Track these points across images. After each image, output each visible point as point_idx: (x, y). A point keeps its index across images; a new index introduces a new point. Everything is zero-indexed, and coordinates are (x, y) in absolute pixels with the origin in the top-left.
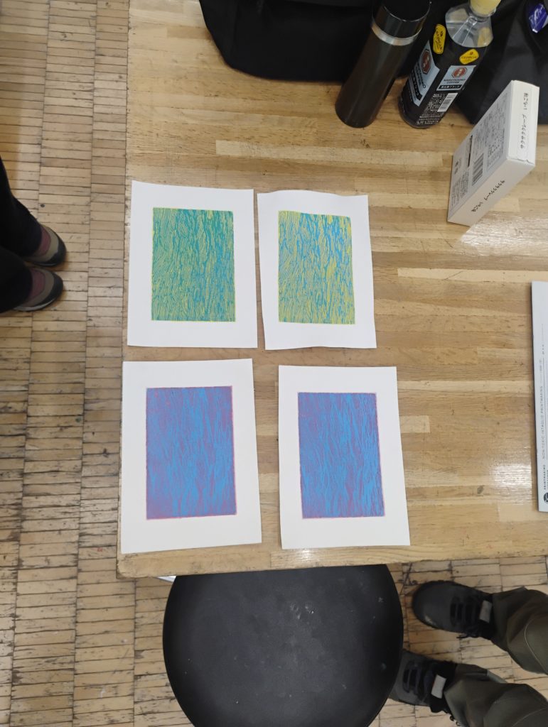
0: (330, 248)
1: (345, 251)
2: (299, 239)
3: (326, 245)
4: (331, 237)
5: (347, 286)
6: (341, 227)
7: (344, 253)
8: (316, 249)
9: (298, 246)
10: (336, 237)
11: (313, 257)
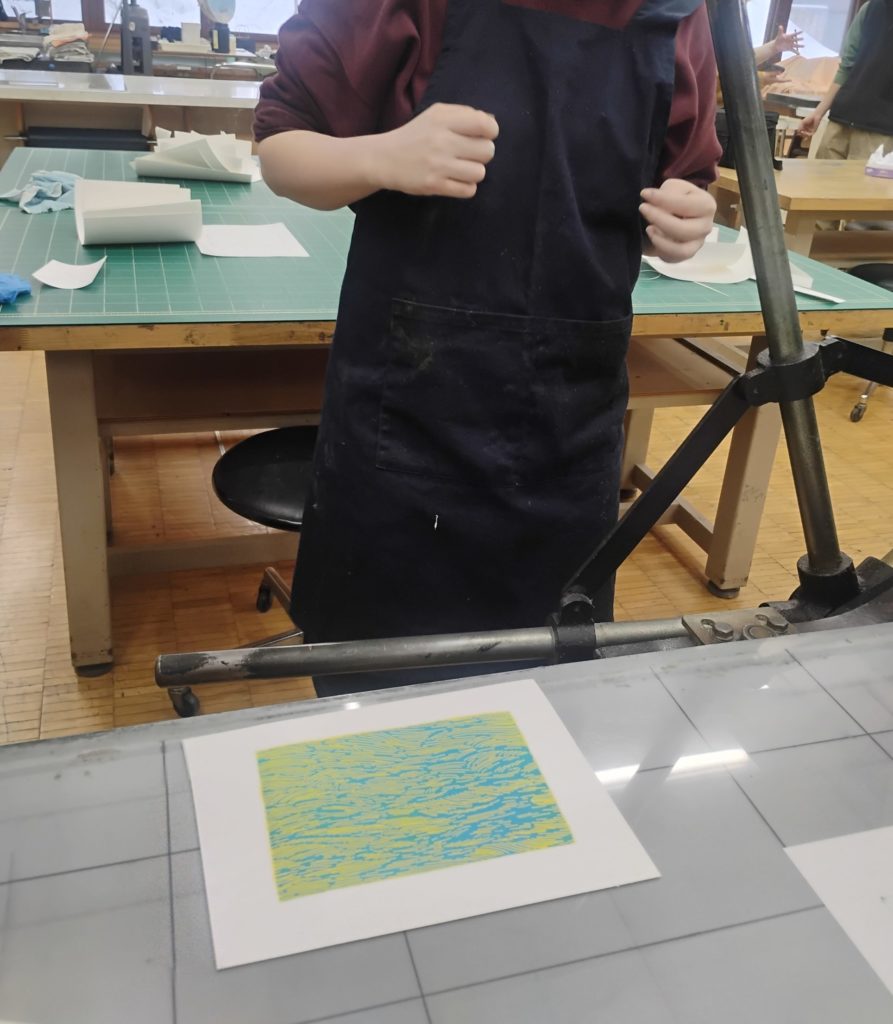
0: (471, 813)
1: (479, 846)
2: (464, 753)
3: (475, 805)
4: (501, 810)
5: (384, 866)
6: (536, 824)
7: (472, 842)
8: (458, 787)
9: (447, 753)
10: (506, 819)
11: (433, 783)
